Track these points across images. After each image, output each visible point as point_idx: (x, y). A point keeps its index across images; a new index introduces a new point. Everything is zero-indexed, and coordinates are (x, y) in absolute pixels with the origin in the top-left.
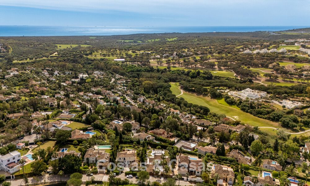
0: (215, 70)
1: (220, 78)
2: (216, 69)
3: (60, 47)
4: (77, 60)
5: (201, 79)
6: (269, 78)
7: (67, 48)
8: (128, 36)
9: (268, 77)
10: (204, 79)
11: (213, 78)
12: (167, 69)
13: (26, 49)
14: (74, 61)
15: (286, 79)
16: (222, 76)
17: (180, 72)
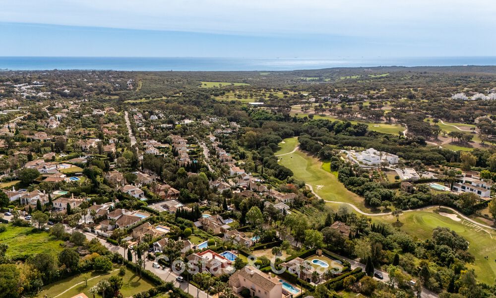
0: (380, 123)
1: (377, 134)
2: (382, 122)
3: (205, 85)
4: (199, 102)
5: (346, 135)
6: (457, 139)
7: (214, 86)
8: (316, 72)
9: (455, 137)
10: (351, 135)
11: (367, 134)
12: (308, 118)
13: (158, 86)
14: (197, 103)
15: (486, 143)
16: (381, 132)
17: (322, 123)
